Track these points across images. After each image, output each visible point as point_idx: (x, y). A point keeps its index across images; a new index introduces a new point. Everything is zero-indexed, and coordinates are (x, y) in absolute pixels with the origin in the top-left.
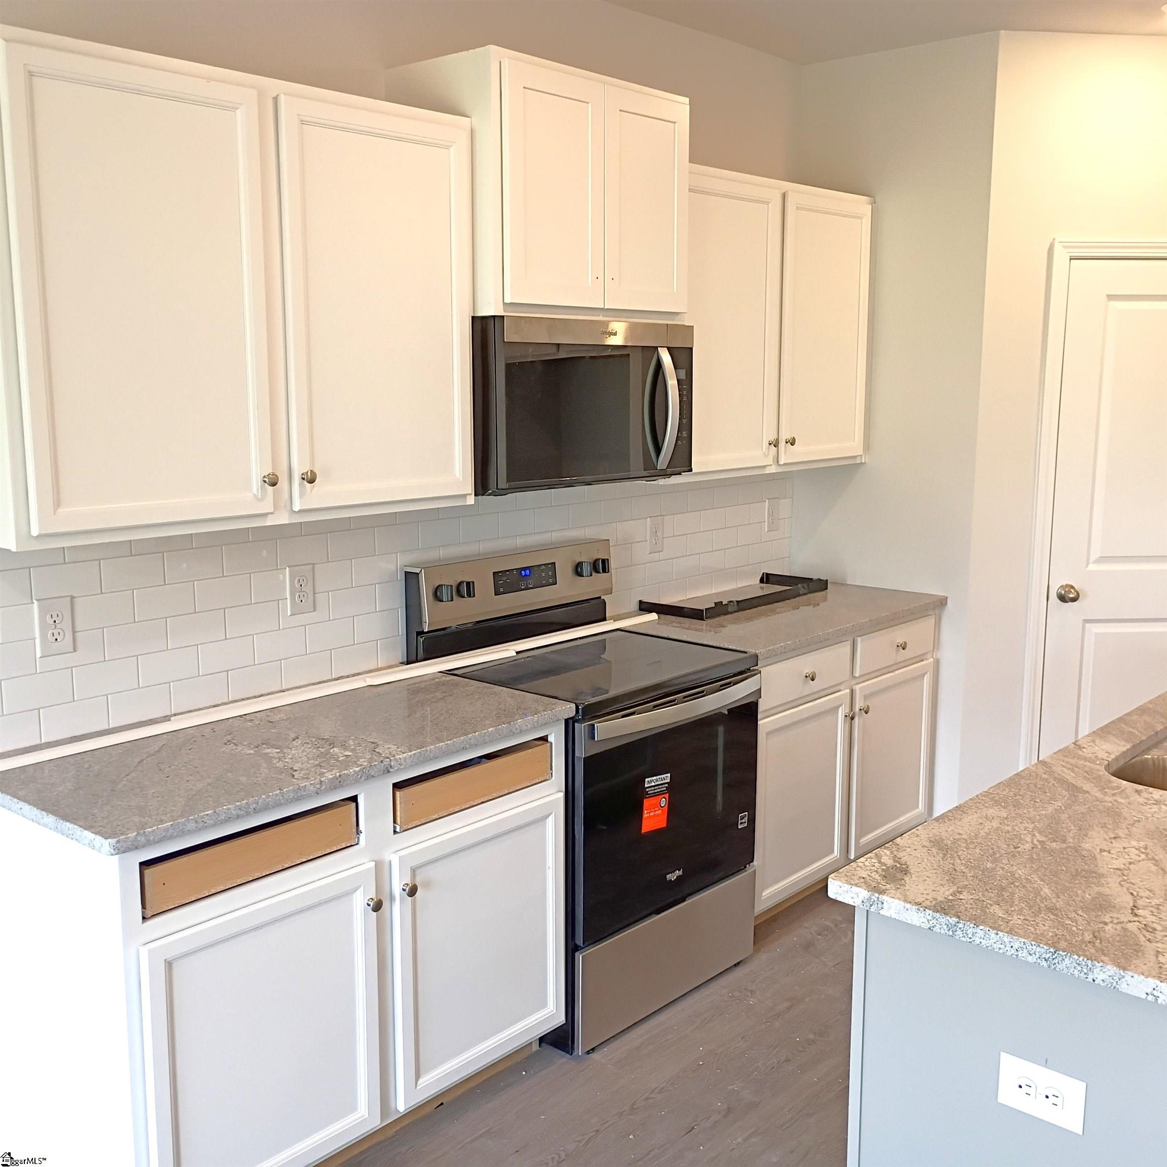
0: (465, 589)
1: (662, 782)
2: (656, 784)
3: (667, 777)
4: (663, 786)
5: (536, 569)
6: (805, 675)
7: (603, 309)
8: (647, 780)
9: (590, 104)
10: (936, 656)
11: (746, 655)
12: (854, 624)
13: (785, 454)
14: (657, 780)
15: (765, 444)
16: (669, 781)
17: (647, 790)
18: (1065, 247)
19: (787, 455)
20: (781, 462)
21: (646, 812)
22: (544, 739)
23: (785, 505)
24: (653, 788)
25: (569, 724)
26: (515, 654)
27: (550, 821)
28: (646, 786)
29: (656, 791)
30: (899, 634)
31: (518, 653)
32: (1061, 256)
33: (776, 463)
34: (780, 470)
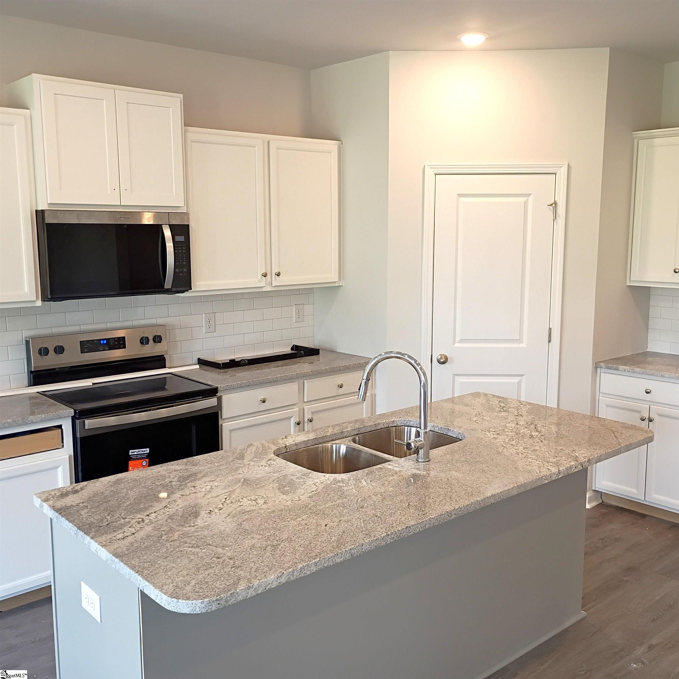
0: (60, 350)
1: (143, 453)
2: (138, 453)
3: (147, 450)
4: (144, 455)
5: (111, 340)
6: (260, 399)
7: (121, 205)
8: (130, 451)
9: (104, 100)
10: (374, 392)
11: (211, 387)
12: (298, 373)
13: (275, 281)
14: (139, 451)
15: (260, 275)
16: (148, 452)
17: (131, 456)
18: (431, 168)
19: (277, 282)
20: (273, 285)
21: (131, 468)
22: (60, 427)
23: (308, 309)
24: (135, 456)
25: (74, 419)
26: (92, 384)
27: (60, 470)
28: (130, 454)
29: (138, 457)
30: (340, 379)
31: (93, 384)
32: (430, 174)
33: (271, 285)
34: (273, 289)
